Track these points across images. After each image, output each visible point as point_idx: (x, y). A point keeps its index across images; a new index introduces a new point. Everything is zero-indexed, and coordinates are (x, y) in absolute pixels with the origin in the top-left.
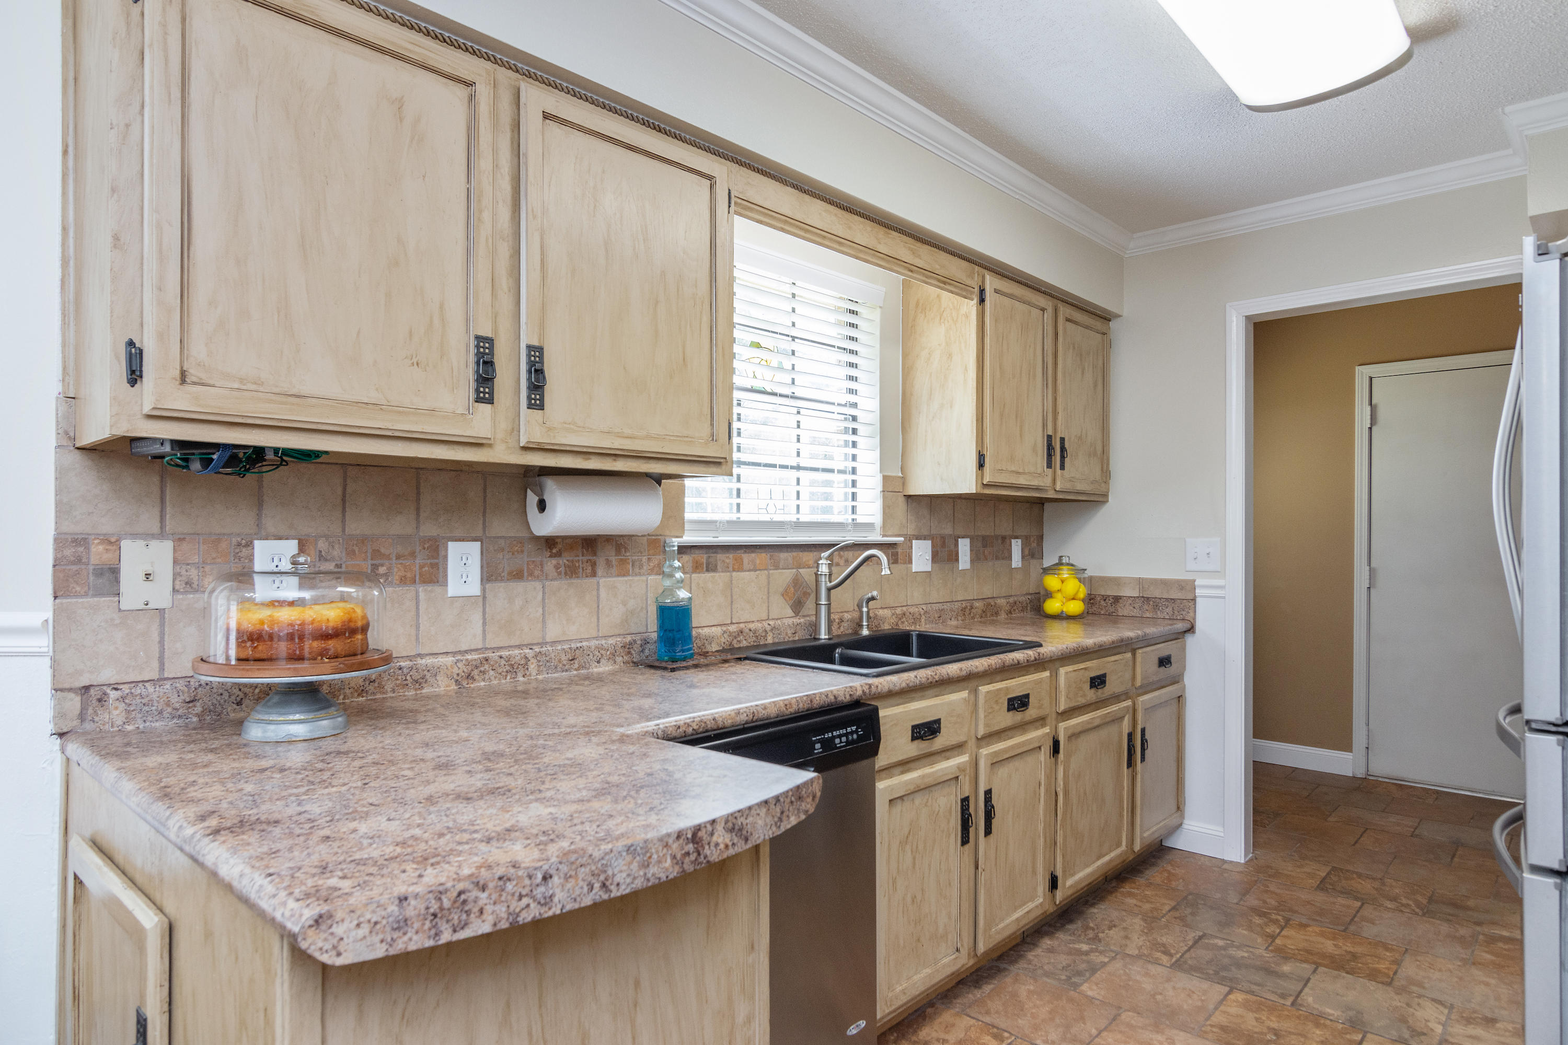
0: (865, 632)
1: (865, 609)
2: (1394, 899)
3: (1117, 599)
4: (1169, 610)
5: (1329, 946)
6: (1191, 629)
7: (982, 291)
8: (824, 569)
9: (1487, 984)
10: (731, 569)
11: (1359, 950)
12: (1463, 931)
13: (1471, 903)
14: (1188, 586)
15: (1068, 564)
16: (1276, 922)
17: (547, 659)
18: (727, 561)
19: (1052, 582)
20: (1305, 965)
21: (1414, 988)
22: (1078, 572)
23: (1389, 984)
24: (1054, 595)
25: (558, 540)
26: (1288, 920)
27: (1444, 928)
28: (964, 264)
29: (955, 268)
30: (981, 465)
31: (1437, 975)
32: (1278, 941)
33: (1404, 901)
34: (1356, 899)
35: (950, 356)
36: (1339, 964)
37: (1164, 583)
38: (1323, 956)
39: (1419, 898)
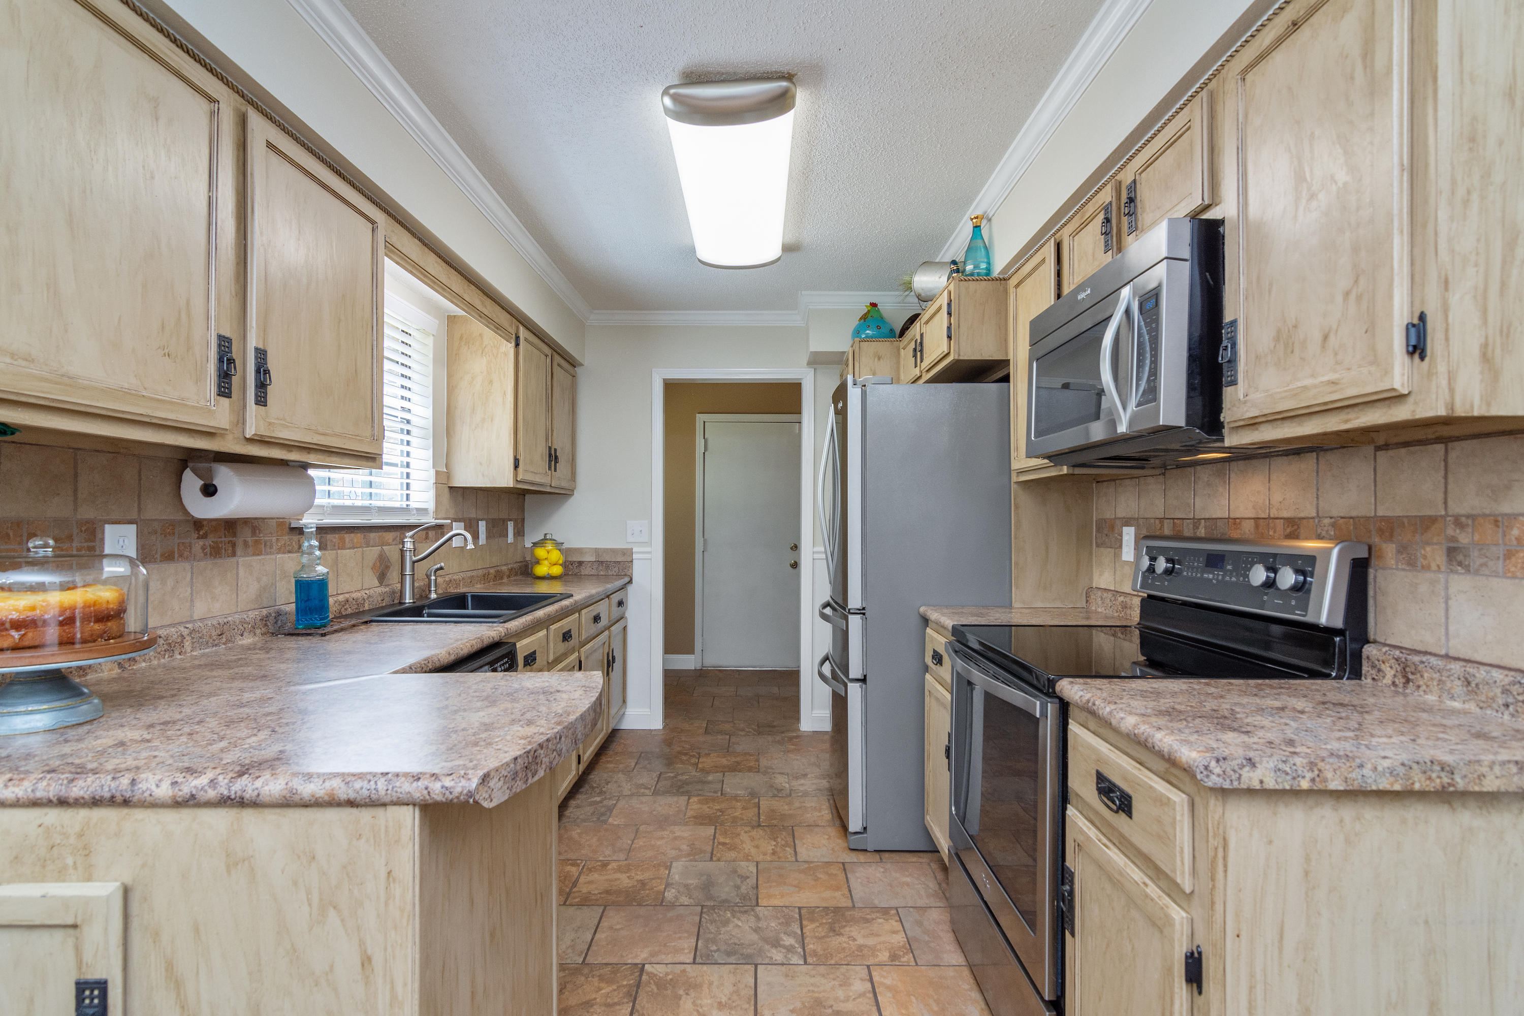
0: (433, 596)
1: (433, 578)
2: (743, 730)
3: (580, 563)
4: (616, 569)
5: (724, 761)
6: (630, 582)
7: (517, 338)
8: (409, 545)
9: (797, 760)
10: (337, 547)
11: (738, 759)
12: (778, 738)
13: (775, 724)
14: (628, 552)
15: (551, 540)
16: (694, 756)
17: (200, 635)
18: (334, 540)
19: (540, 552)
20: (718, 774)
21: (770, 770)
22: (558, 545)
23: (758, 772)
24: (541, 562)
25: (205, 523)
26: (699, 754)
27: (770, 738)
28: (509, 316)
29: (503, 318)
30: (516, 466)
31: (776, 762)
32: (700, 766)
33: (748, 730)
34: (727, 734)
35: (491, 382)
36: (734, 768)
37: (613, 551)
38: (724, 767)
39: (753, 726)
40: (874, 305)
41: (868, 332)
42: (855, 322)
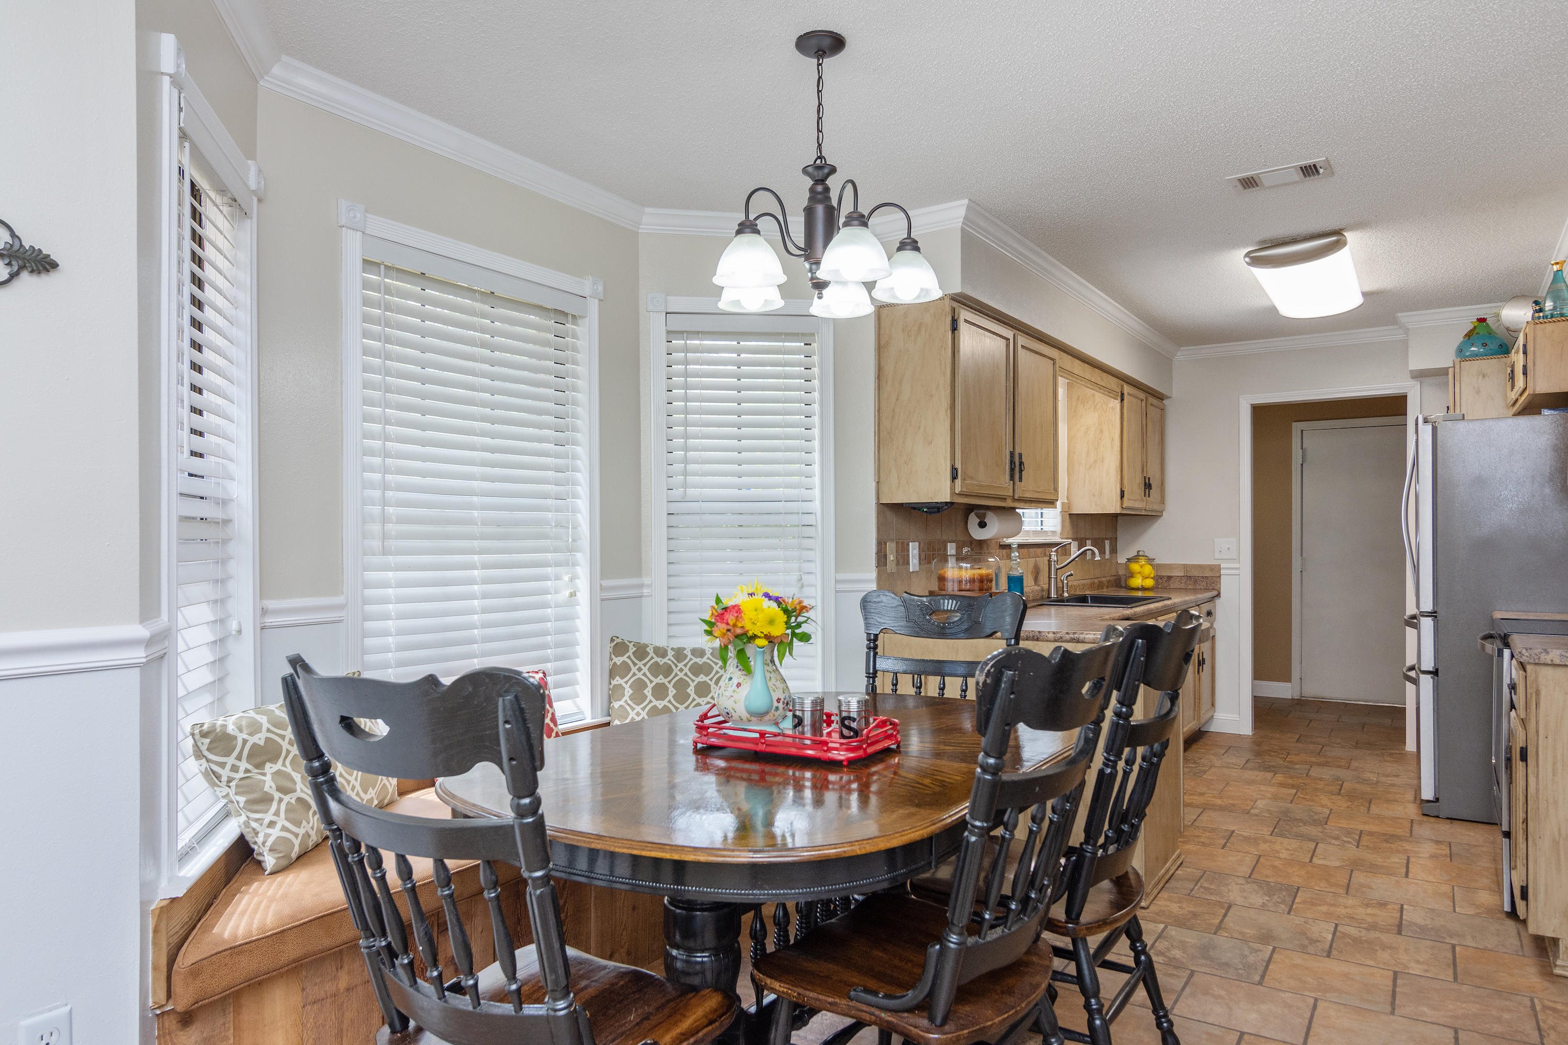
0: (1066, 595)
1: (1065, 582)
2: (1339, 744)
3: (1169, 578)
4: (1204, 583)
6: (1218, 595)
7: (1122, 394)
8: (1054, 558)
11: (1328, 760)
14: (1216, 569)
15: (1143, 556)
16: (1283, 753)
19: (1135, 567)
20: (1305, 766)
21: (1360, 769)
22: (1150, 561)
23: (1348, 769)
24: (1136, 575)
26: (1289, 753)
28: (1116, 380)
29: (1113, 383)
30: (1122, 496)
31: (1369, 765)
32: (1288, 759)
33: (1344, 744)
34: (1319, 744)
35: (1101, 431)
36: (1323, 764)
37: (1200, 567)
38: (1313, 762)
40: (1481, 320)
41: (1473, 349)
42: (1459, 338)
